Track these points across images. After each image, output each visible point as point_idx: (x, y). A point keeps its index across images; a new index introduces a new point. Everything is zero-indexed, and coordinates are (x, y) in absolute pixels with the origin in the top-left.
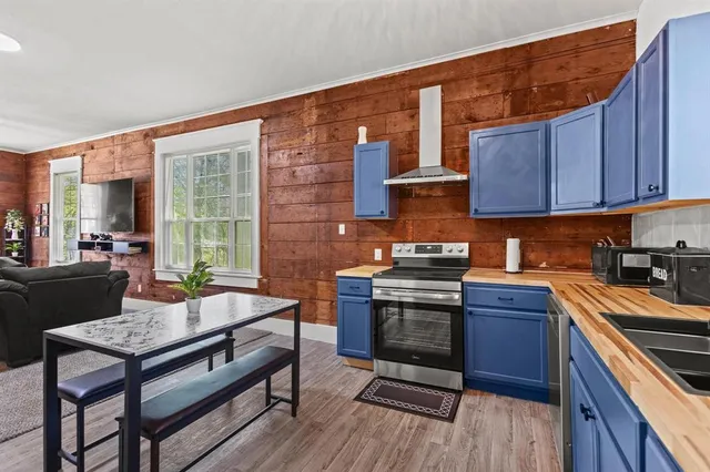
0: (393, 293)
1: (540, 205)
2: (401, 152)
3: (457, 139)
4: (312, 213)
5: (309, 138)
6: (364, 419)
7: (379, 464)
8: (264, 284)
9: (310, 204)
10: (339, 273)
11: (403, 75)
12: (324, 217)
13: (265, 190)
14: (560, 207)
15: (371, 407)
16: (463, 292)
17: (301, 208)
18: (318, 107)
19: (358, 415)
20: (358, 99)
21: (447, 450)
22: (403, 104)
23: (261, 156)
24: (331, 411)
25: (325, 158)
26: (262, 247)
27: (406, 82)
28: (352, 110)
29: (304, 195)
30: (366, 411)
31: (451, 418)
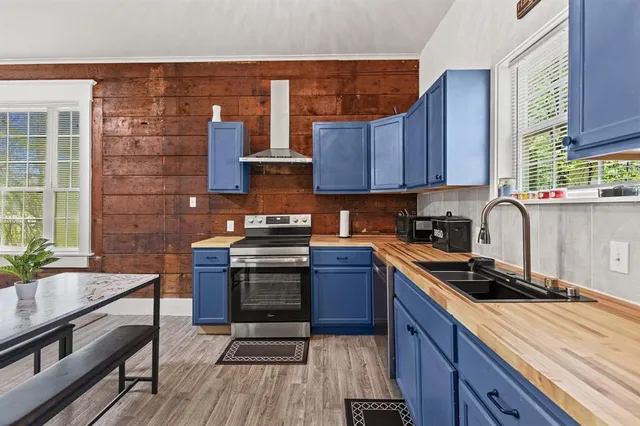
0: (247, 260)
1: (364, 184)
2: (253, 134)
3: (301, 127)
4: (159, 185)
5: (156, 109)
6: (230, 379)
7: (251, 413)
8: (96, 263)
9: (157, 175)
10: (194, 245)
11: (255, 64)
12: (173, 190)
13: (99, 158)
14: (377, 187)
15: (234, 367)
16: (311, 255)
17: (146, 180)
18: (165, 78)
19: (223, 377)
20: (211, 78)
21: (305, 386)
22: (254, 91)
23: (93, 120)
24: (194, 380)
25: (174, 131)
26: (94, 221)
27: (258, 72)
28: (204, 88)
29: (148, 166)
30: (229, 372)
31: (305, 361)
